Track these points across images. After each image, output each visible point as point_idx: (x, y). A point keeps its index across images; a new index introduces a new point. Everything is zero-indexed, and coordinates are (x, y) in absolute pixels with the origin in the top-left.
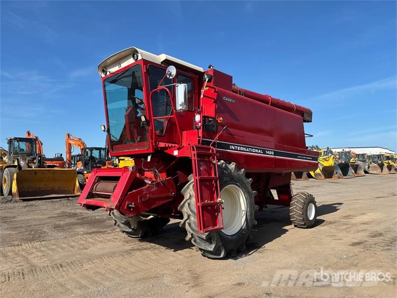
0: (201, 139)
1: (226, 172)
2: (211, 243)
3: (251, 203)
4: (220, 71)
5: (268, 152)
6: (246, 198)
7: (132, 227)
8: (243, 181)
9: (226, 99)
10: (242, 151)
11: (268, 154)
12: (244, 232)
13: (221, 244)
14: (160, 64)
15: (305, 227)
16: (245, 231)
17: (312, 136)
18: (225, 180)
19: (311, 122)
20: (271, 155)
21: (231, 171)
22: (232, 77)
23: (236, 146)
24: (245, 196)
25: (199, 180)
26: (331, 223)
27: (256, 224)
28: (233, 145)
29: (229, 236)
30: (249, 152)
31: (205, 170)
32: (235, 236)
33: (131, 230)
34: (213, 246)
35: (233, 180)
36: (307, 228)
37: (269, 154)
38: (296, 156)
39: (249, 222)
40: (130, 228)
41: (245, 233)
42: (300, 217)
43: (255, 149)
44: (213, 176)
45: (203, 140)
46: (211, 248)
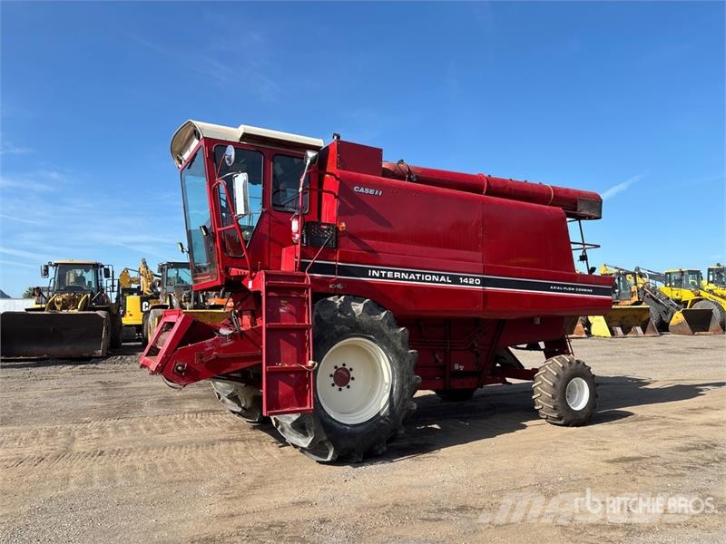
0: (298, 260)
1: (343, 317)
2: (306, 435)
3: (402, 372)
4: (356, 142)
5: (466, 281)
6: (390, 362)
7: (243, 405)
8: (382, 331)
9: (362, 190)
10: (397, 279)
11: (464, 284)
12: (382, 421)
13: (325, 438)
14: (238, 141)
15: (562, 422)
16: (387, 421)
17: (599, 246)
18: (338, 329)
19: (600, 218)
20: (475, 285)
21: (354, 314)
22: (381, 150)
23: (384, 270)
24: (389, 359)
25: (266, 329)
26: (642, 419)
27: (415, 408)
28: (376, 270)
29: (348, 425)
30: (416, 280)
31: (290, 312)
32: (362, 427)
33: (240, 410)
34: (310, 439)
35: (357, 329)
36: (566, 425)
37: (468, 284)
38: (546, 287)
39: (395, 404)
40: (240, 405)
41: (387, 423)
42: (548, 402)
43: (432, 274)
44: (307, 323)
45: (301, 263)
46: (305, 442)
